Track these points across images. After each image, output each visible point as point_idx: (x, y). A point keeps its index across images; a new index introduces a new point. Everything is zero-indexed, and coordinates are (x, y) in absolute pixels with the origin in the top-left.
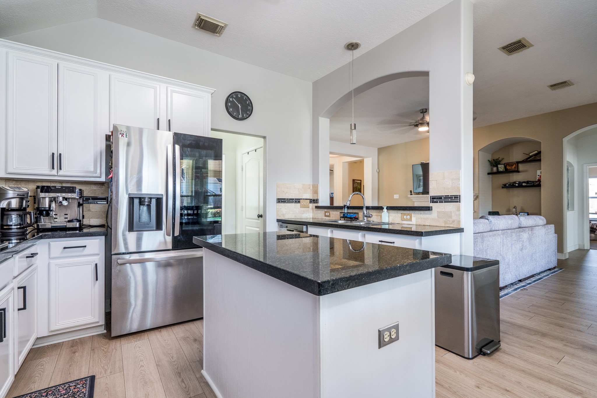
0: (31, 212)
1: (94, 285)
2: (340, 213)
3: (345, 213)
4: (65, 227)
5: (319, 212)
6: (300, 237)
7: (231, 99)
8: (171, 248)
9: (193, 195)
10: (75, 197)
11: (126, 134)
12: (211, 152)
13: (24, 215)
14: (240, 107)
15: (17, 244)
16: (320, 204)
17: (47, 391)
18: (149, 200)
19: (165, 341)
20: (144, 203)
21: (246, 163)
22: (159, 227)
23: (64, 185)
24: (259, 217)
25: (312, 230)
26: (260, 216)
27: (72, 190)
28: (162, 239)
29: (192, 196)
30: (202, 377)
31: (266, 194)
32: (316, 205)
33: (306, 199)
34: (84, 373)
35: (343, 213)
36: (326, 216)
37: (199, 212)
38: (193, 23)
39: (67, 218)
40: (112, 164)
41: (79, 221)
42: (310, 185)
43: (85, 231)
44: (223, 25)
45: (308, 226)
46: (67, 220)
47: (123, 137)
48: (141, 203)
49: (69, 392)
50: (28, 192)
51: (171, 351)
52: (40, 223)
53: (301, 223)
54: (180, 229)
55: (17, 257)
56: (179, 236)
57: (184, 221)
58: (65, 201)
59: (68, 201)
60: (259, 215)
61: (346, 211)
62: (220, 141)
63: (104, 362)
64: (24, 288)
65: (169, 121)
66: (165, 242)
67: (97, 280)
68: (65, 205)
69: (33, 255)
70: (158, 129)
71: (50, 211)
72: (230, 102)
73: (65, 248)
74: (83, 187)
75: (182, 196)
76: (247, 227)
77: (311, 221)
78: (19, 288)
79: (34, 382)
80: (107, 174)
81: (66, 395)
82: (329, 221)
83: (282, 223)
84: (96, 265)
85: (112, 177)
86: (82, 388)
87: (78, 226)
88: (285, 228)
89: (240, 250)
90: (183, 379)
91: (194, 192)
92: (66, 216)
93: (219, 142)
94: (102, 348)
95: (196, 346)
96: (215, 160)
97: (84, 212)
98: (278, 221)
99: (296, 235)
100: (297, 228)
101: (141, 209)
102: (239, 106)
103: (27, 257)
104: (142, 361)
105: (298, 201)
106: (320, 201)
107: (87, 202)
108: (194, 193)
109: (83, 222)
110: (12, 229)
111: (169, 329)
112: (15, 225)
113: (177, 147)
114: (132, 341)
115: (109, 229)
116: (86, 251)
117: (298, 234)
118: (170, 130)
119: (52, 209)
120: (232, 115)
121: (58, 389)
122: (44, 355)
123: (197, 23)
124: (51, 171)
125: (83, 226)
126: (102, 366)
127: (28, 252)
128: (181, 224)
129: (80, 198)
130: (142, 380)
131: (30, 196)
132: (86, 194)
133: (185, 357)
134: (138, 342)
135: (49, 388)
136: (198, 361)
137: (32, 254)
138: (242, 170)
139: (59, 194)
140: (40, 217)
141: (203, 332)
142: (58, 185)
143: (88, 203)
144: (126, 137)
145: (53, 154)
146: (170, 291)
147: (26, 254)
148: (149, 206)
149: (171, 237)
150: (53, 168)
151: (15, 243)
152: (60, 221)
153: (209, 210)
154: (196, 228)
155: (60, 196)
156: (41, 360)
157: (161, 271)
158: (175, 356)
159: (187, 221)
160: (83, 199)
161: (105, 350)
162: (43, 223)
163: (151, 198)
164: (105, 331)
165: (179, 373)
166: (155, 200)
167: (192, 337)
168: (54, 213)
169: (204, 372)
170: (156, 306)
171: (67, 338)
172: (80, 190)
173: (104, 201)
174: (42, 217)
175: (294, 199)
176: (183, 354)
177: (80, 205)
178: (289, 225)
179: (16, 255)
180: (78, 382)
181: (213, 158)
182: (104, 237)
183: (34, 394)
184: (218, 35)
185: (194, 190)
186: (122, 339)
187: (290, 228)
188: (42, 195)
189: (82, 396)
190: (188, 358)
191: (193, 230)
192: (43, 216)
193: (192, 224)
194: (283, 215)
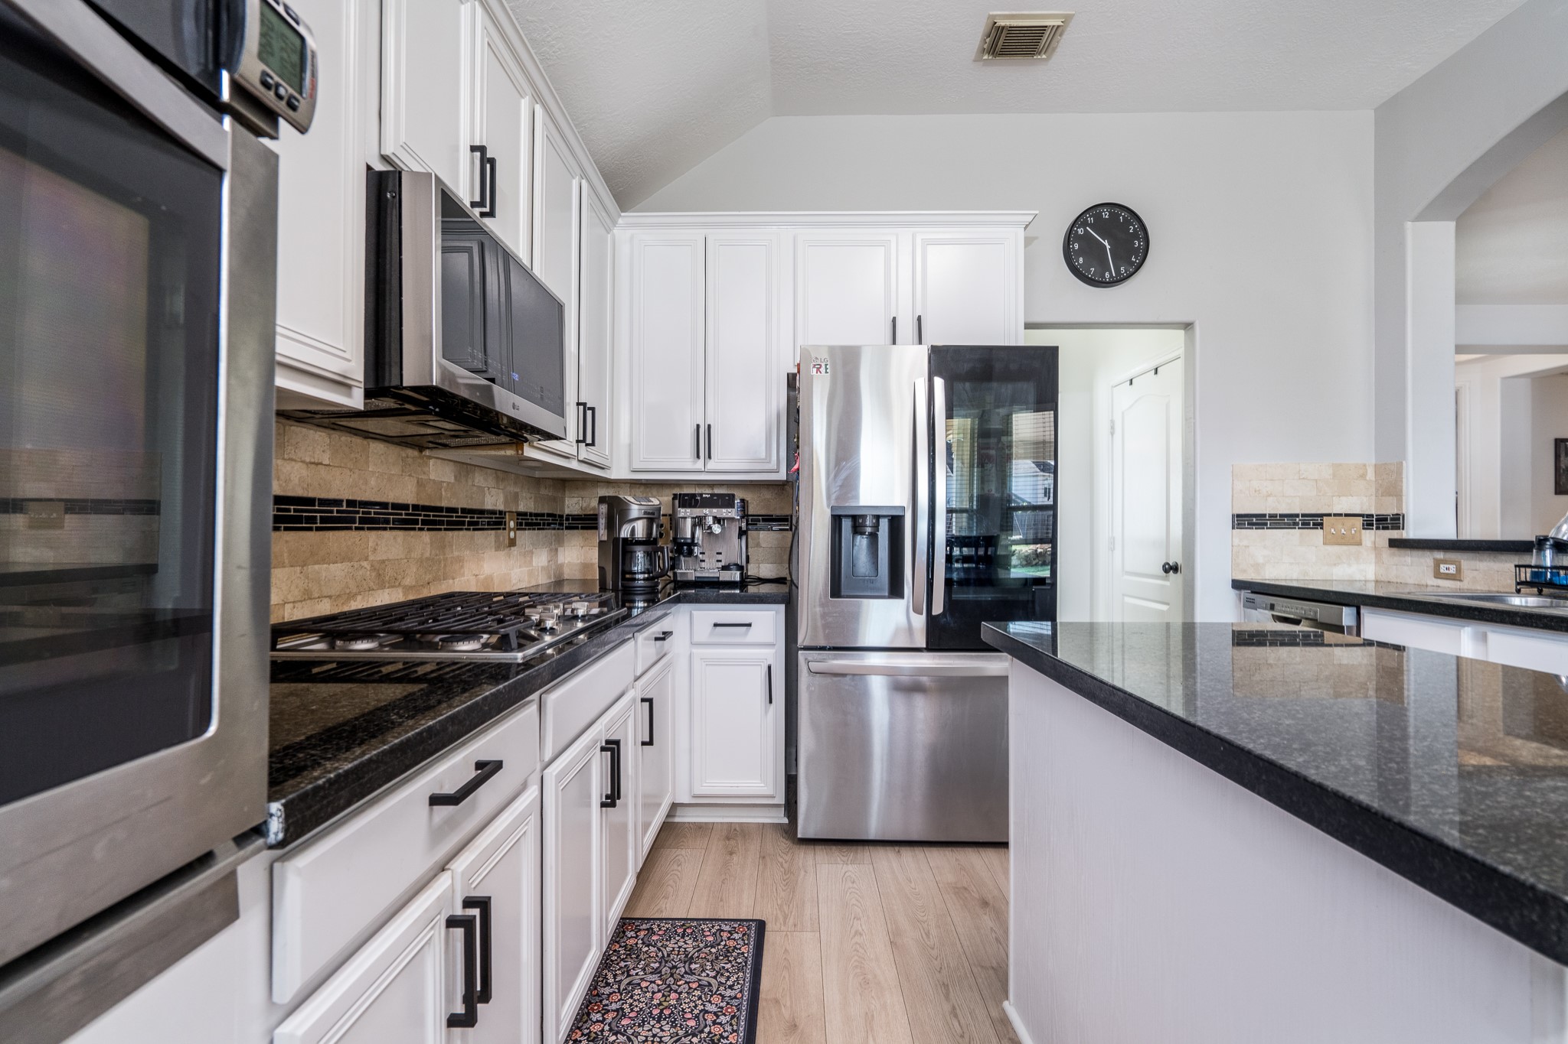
0: (663, 548)
1: (766, 712)
2: (1516, 566)
3: (1546, 568)
4: (716, 580)
5: (1408, 559)
6: (1323, 645)
7: (1081, 231)
8: (925, 646)
9: (975, 507)
10: (733, 516)
11: (826, 365)
12: (1029, 389)
13: (655, 553)
14: (1108, 247)
15: (645, 609)
16: (1410, 532)
17: (684, 925)
18: (874, 521)
19: (911, 882)
20: (862, 530)
21: (1123, 413)
22: (896, 590)
23: (717, 491)
24: (1166, 571)
25: (1378, 625)
26: (1171, 568)
27: (727, 501)
28: (903, 620)
29: (972, 511)
30: (1005, 1021)
31: (1194, 499)
32: (1395, 534)
33: (1347, 515)
34: (744, 908)
35: (1530, 566)
36: (1438, 575)
37: (989, 553)
38: (976, 50)
39: (720, 561)
40: (798, 438)
41: (740, 568)
42: (1365, 465)
43: (752, 589)
44: (1057, 22)
45: (1364, 610)
46: (720, 565)
47: (820, 372)
48: (857, 529)
49: (719, 944)
50: (660, 508)
51: (924, 914)
52: (678, 569)
53: (1333, 598)
54: (947, 599)
55: (641, 637)
56: (943, 614)
57: (955, 576)
58: (717, 525)
59: (721, 526)
60: (1168, 564)
61: (1548, 558)
62: (1053, 351)
63: (783, 894)
64: (650, 701)
65: (919, 318)
66: (910, 629)
67: (771, 702)
68: (717, 533)
69: (665, 636)
70: (894, 343)
71: (694, 546)
72: (1078, 238)
73: (716, 625)
74: (748, 496)
75: (950, 511)
76: (1127, 599)
77: (1371, 590)
78: (643, 700)
79: (665, 897)
80: (789, 466)
81: (715, 948)
82: (1457, 597)
83: (1252, 592)
84: (769, 668)
85: (798, 469)
86: (741, 943)
87: (738, 578)
88: (1267, 612)
89: (1104, 670)
90: (954, 1008)
91: (975, 499)
92: (719, 557)
93: (1048, 357)
94: (780, 860)
95: (987, 921)
96: (1037, 410)
97: (750, 549)
98: (1238, 585)
99: (1306, 635)
100: (1316, 612)
101: (857, 544)
102: (1106, 243)
103: (657, 639)
104: (858, 919)
105: (1313, 521)
106: (1410, 522)
107: (755, 527)
108: (975, 503)
109: (747, 570)
110: (635, 579)
111: (920, 853)
112: (641, 573)
113: (939, 383)
114: (839, 859)
115: (794, 587)
116: (753, 635)
117: (1313, 632)
118: (920, 342)
119: (696, 541)
120: (1084, 275)
121: (702, 929)
122: (683, 841)
123: (986, 46)
124: (694, 462)
125: (748, 580)
126: (779, 902)
127: (656, 629)
128: (949, 582)
129: (742, 517)
130: (859, 970)
131: (663, 515)
132: (752, 510)
133: (959, 946)
134: (850, 867)
135: (686, 919)
136: (993, 968)
137: (664, 633)
138: (1112, 434)
139: (706, 511)
140: (679, 556)
141: (1008, 891)
142: (706, 492)
143: (756, 530)
144: (826, 372)
145: (698, 426)
146: (920, 756)
147: (654, 633)
148: (874, 537)
149: (924, 617)
150: (698, 457)
151: (641, 607)
152: (709, 568)
153: (1014, 548)
154: (987, 596)
155: (710, 513)
156: (679, 852)
157: (900, 699)
158: (934, 932)
159: (962, 575)
160: (747, 521)
161: (786, 866)
162: (684, 571)
163: (878, 517)
164: (786, 821)
165: (945, 986)
166: (886, 520)
167: (975, 890)
168: (701, 550)
169: (1010, 1008)
170: (889, 786)
171: (720, 817)
172: (743, 501)
173: (784, 525)
174: (682, 558)
175: (1297, 516)
176: (955, 933)
177: (742, 533)
178: (1278, 601)
179: (638, 634)
180: (734, 925)
181: (1032, 405)
182: (782, 607)
183: (666, 923)
184: (1044, 56)
185: (975, 495)
186: (818, 848)
187: (1284, 612)
188: (682, 512)
189: (741, 963)
190: (966, 948)
191: (978, 603)
192: (684, 556)
193: (975, 585)
194: (1257, 567)
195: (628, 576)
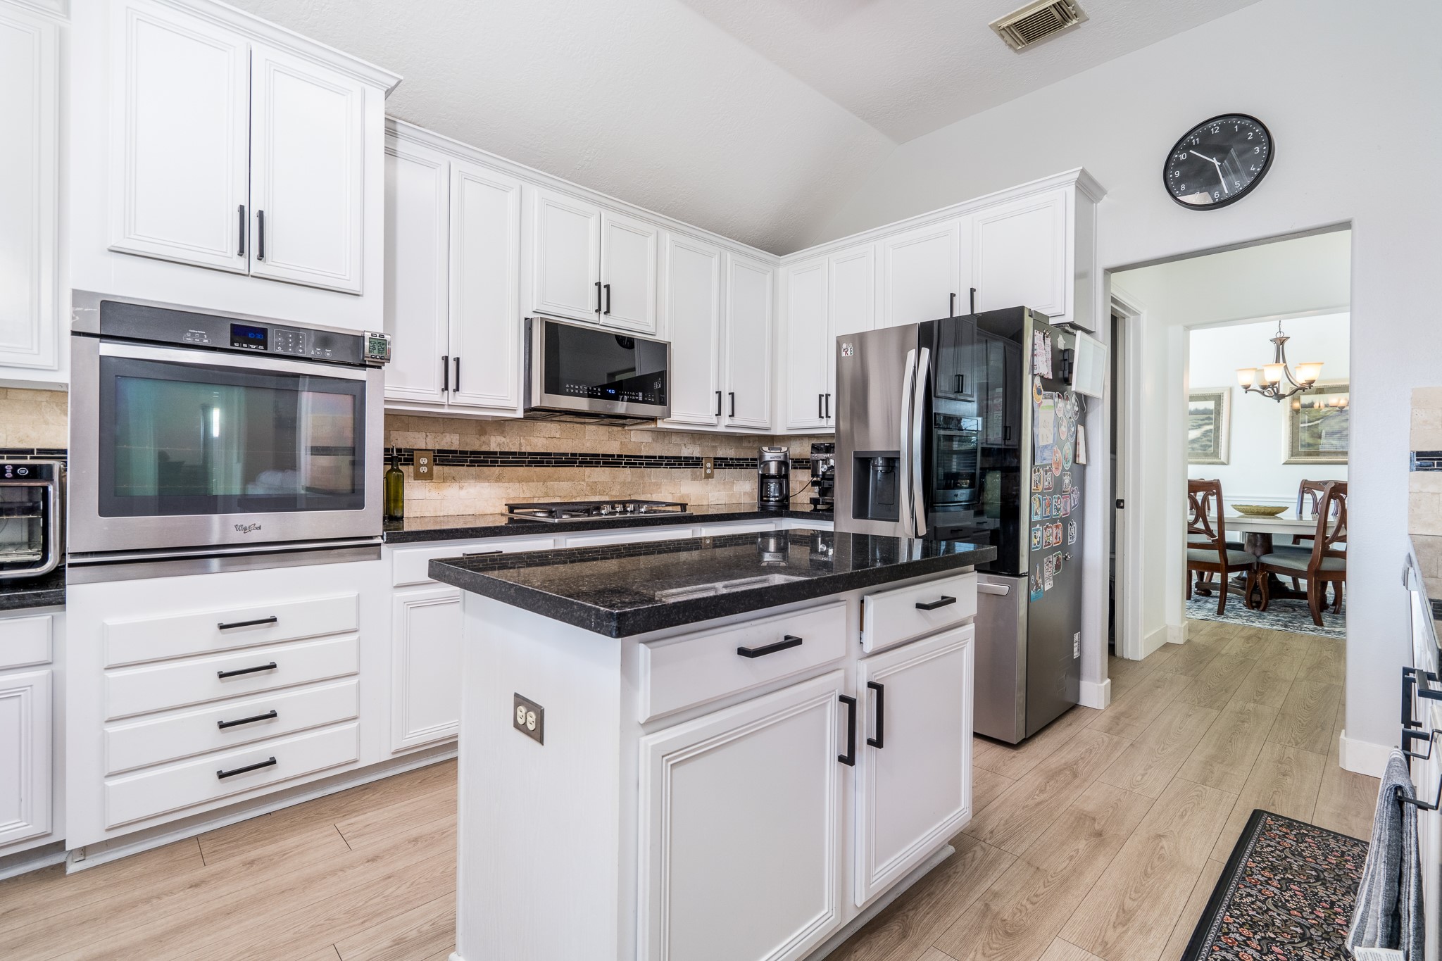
11: (850, 348)
47: (848, 354)
195: (765, 499)
